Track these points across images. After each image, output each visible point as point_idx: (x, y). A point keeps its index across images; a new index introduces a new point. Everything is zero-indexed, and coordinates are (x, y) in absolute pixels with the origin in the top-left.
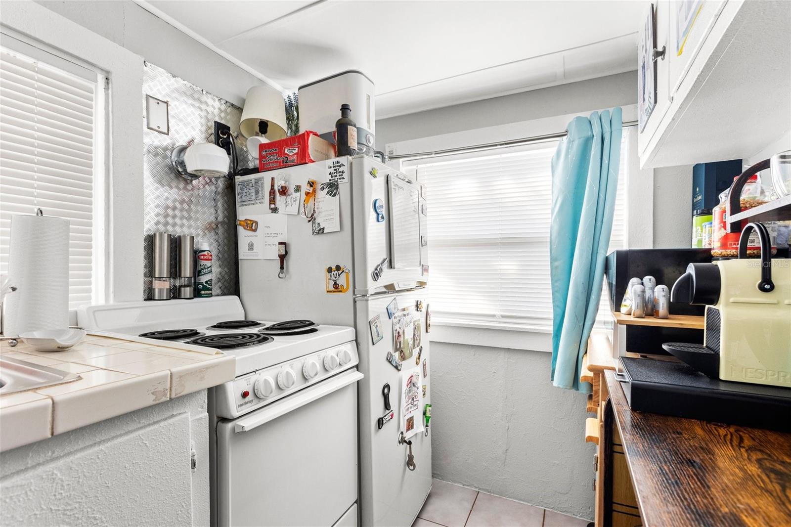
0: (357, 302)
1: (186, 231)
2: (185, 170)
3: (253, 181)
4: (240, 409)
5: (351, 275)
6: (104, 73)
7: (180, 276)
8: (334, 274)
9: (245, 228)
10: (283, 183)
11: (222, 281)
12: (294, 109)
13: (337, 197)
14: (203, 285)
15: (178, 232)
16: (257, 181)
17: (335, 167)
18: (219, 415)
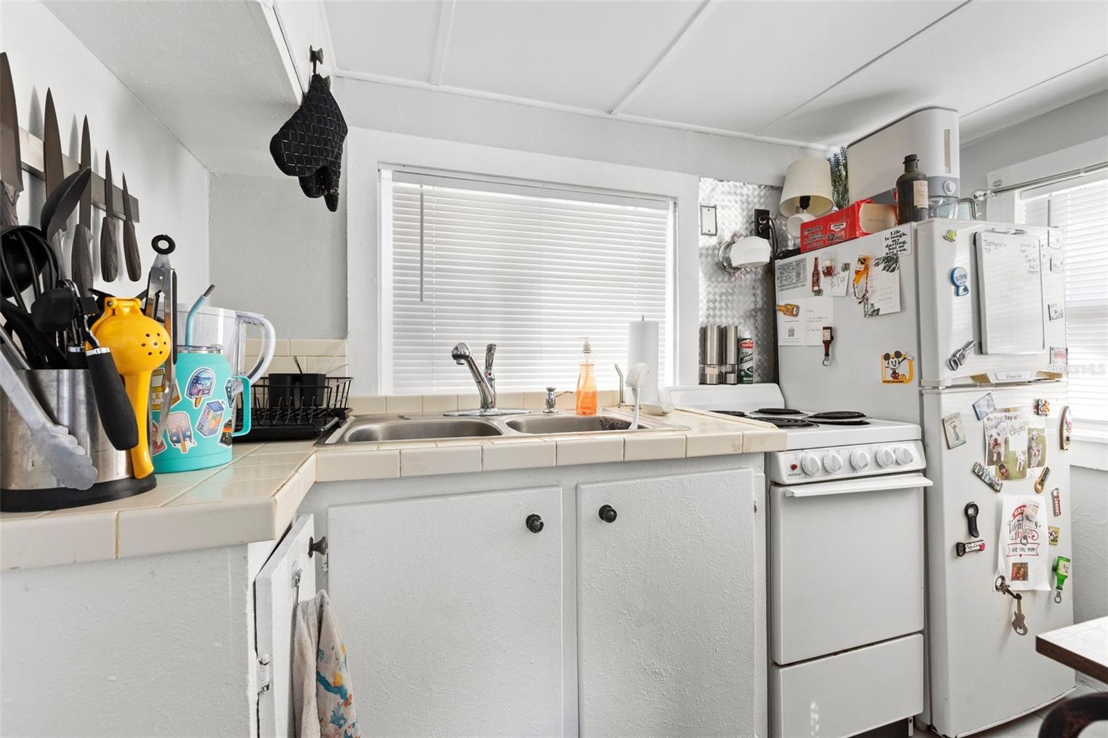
0: (924, 395)
1: (730, 321)
2: (730, 265)
3: (794, 264)
4: (789, 478)
5: (915, 363)
6: (673, 200)
7: (726, 364)
8: (892, 362)
9: (785, 314)
10: (828, 263)
11: (762, 368)
12: (842, 168)
13: (897, 272)
14: (745, 372)
15: (724, 322)
16: (798, 263)
17: (894, 237)
18: (772, 480)
